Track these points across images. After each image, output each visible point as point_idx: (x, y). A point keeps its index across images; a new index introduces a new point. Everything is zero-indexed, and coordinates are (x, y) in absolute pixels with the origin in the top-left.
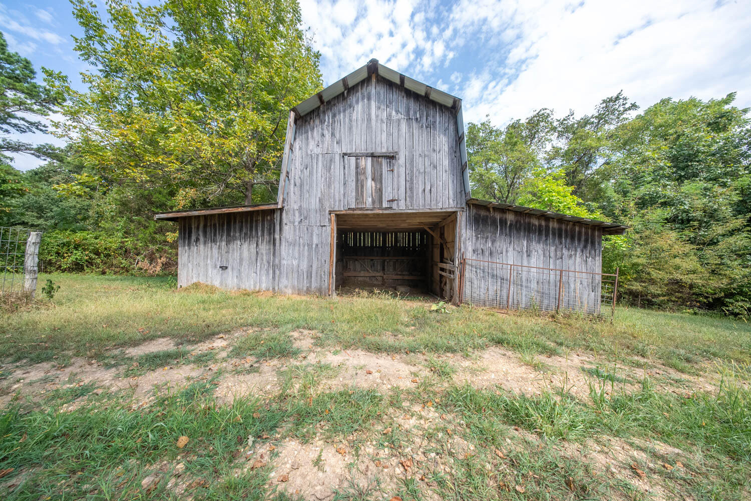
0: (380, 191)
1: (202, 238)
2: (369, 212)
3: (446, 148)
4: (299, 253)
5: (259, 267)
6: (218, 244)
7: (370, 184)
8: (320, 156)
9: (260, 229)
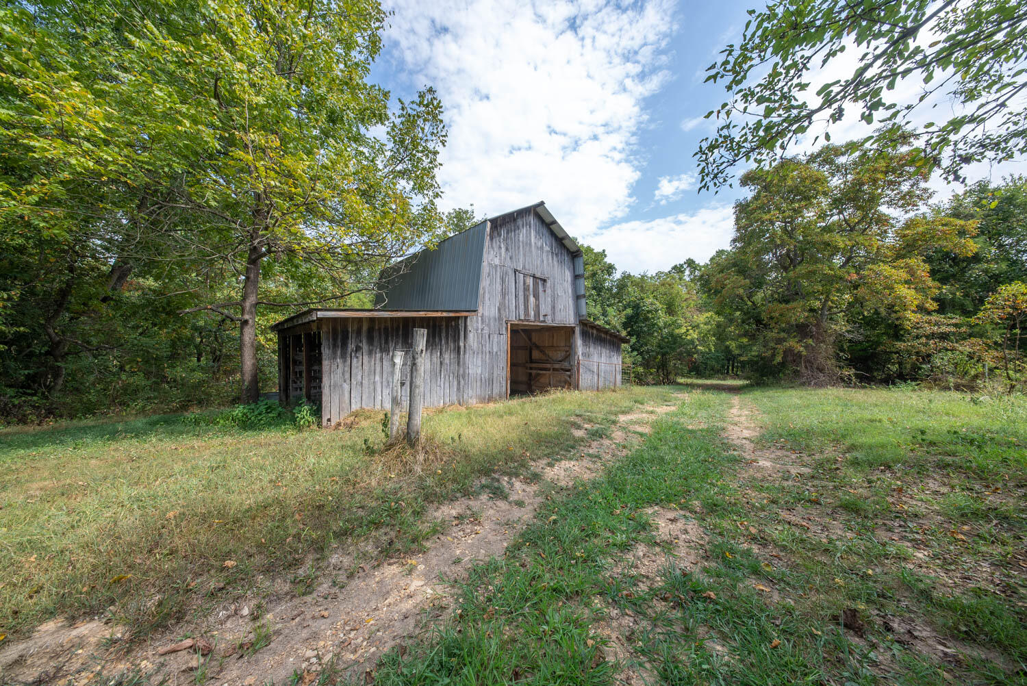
0: (537, 307)
1: (365, 347)
2: (532, 324)
3: (569, 279)
4: (482, 361)
5: (443, 380)
6: (391, 354)
7: (532, 299)
8: (498, 268)
9: (443, 335)
